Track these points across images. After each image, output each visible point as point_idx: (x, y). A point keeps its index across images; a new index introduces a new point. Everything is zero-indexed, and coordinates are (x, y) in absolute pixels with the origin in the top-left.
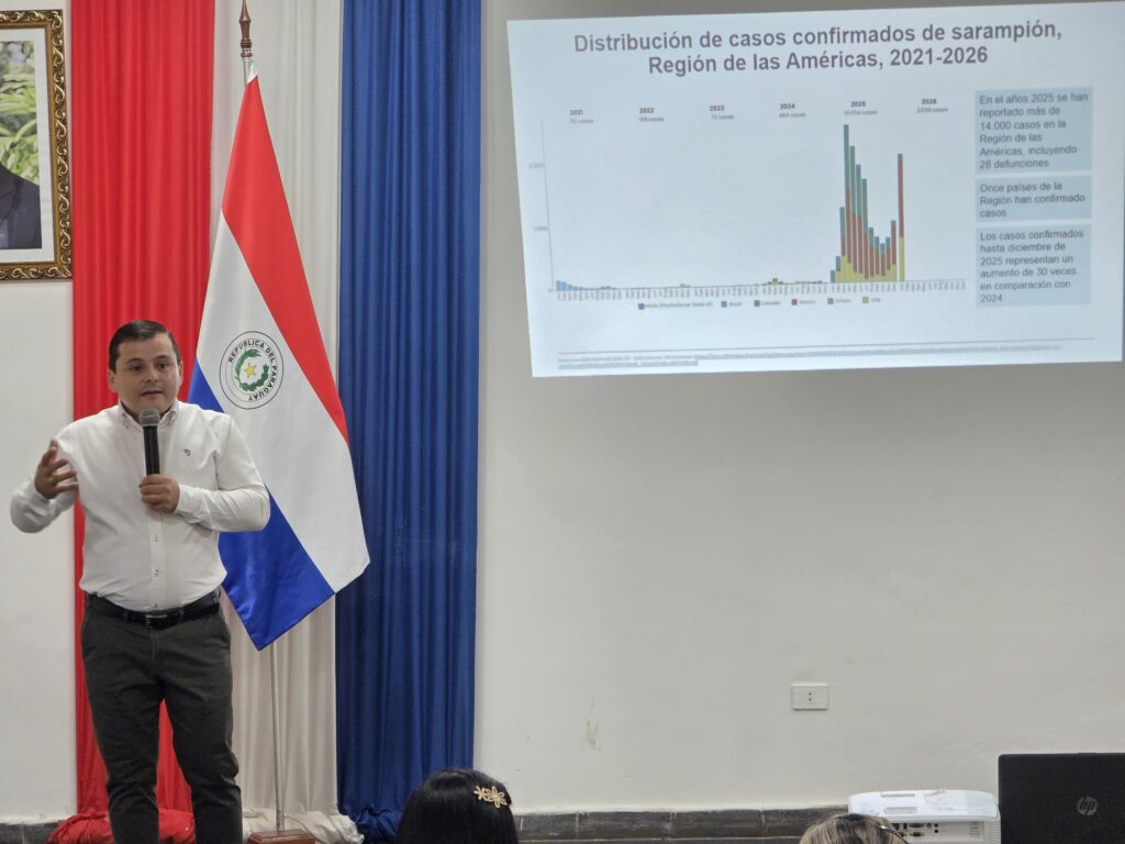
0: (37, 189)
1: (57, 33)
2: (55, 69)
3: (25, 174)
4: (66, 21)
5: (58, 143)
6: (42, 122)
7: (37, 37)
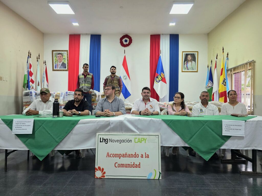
0: (66, 64)
1: (68, 52)
2: (67, 55)
3: (65, 63)
4: (68, 51)
5: (68, 60)
6: (66, 59)
7: (66, 52)
